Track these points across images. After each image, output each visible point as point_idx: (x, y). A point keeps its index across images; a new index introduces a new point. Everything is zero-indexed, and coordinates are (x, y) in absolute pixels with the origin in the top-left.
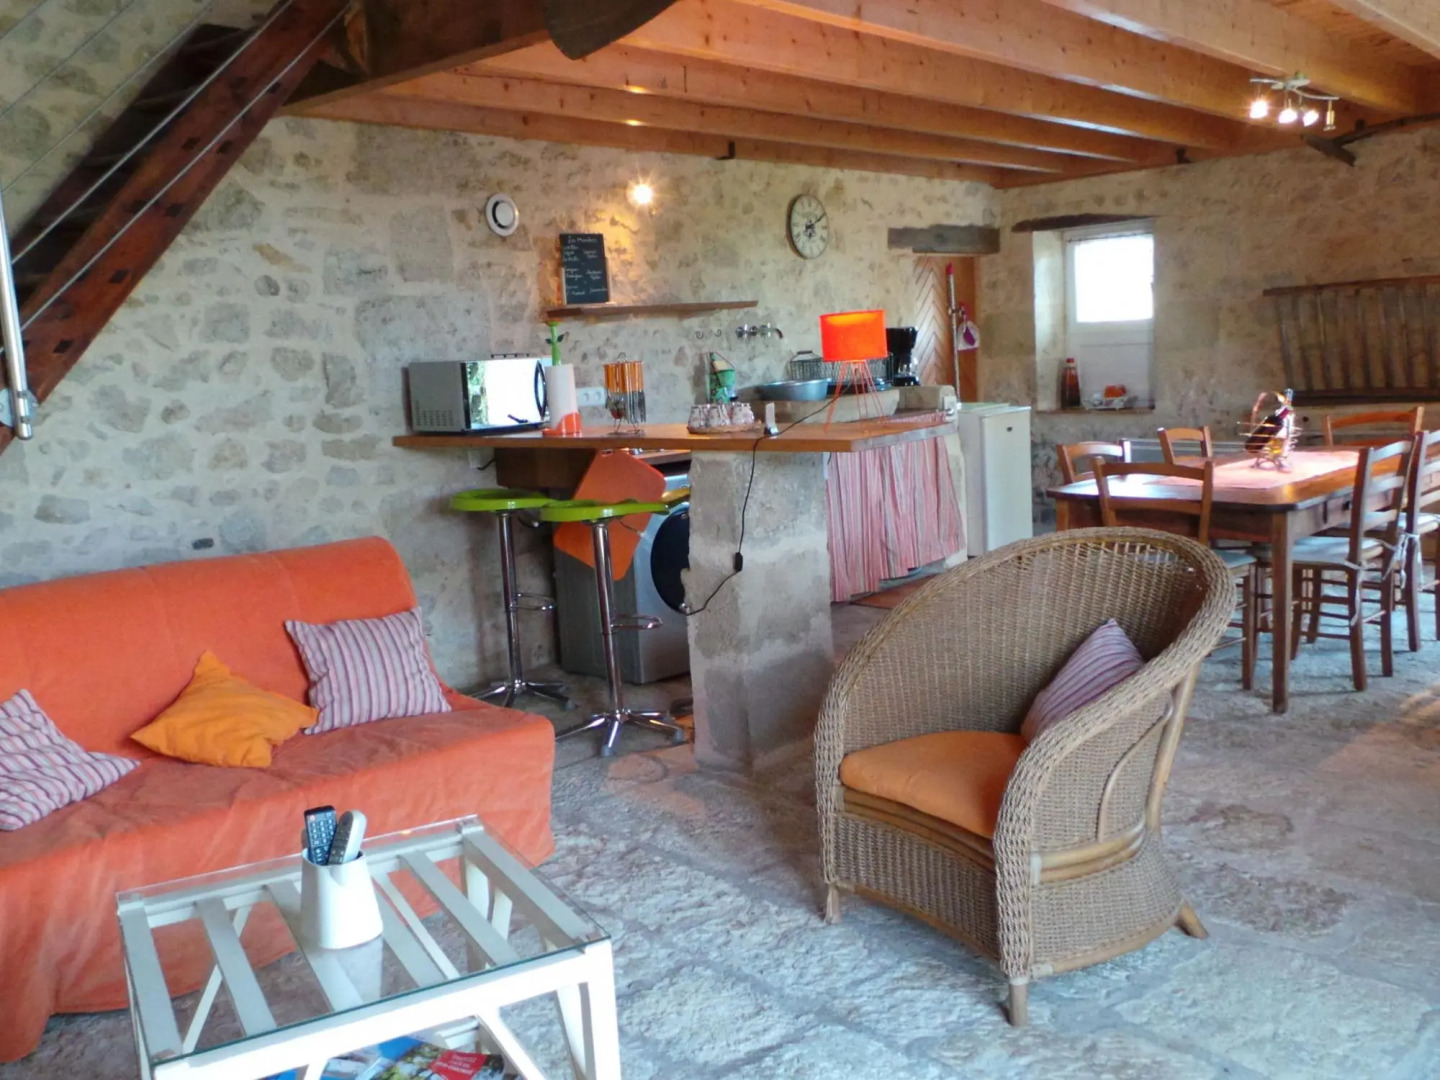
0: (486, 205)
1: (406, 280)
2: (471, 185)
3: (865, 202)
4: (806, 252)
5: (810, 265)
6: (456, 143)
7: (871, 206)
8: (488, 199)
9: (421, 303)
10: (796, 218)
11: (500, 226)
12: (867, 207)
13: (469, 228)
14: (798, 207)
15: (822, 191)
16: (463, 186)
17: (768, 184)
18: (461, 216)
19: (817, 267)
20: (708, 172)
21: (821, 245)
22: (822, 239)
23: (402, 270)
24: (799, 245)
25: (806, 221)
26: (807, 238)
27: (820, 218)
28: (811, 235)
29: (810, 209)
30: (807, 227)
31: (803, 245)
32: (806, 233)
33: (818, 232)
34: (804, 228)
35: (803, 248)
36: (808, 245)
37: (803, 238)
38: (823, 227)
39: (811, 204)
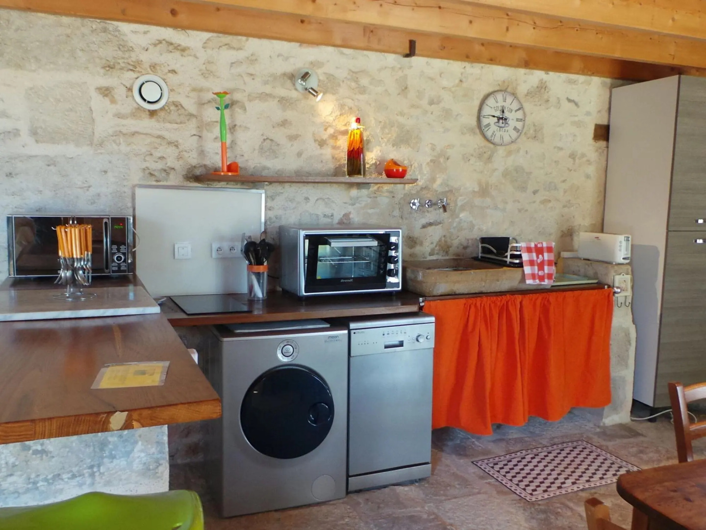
0: (133, 83)
1: (37, 141)
2: (118, 67)
3: (569, 100)
4: (497, 140)
5: (501, 151)
6: (105, 30)
7: (576, 104)
8: (137, 78)
9: (51, 162)
10: (487, 111)
11: (149, 102)
12: (572, 105)
13: (113, 101)
14: (491, 101)
15: (522, 89)
16: (109, 67)
17: (461, 81)
18: (106, 92)
19: (509, 153)
20: (393, 68)
21: (514, 134)
22: (515, 129)
23: (34, 133)
24: (489, 134)
25: (498, 114)
26: (499, 128)
27: (516, 111)
28: (503, 125)
29: (504, 104)
30: (499, 119)
31: (493, 134)
32: (497, 124)
33: (512, 123)
34: (496, 119)
35: (492, 136)
36: (498, 134)
37: (493, 128)
38: (518, 120)
39: (505, 99)
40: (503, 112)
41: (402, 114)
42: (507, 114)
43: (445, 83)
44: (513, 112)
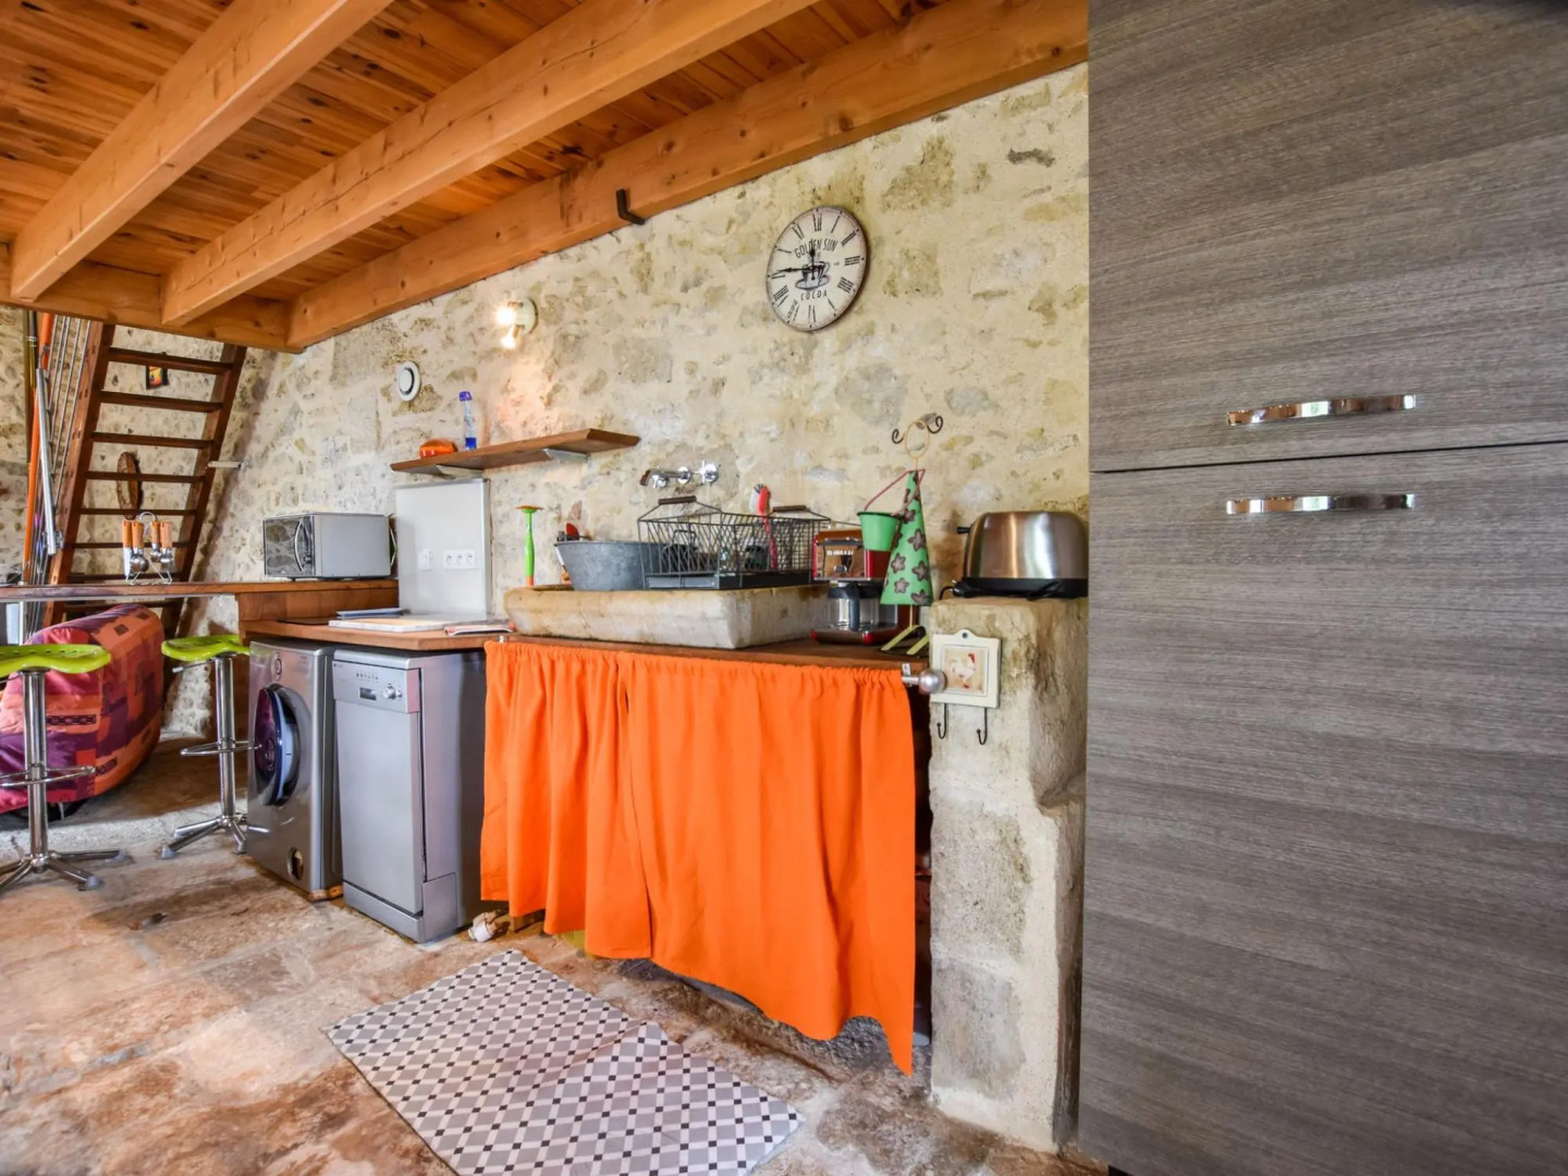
2: (391, 361)
11: (405, 393)
16: (386, 364)
18: (385, 391)
21: (840, 297)
22: (843, 283)
24: (784, 310)
25: (805, 261)
26: (805, 292)
27: (844, 243)
28: (815, 283)
29: (817, 236)
30: (806, 271)
31: (793, 307)
32: (803, 284)
33: (835, 273)
34: (799, 275)
35: (790, 313)
36: (803, 306)
37: (795, 294)
38: (848, 262)
39: (820, 224)
40: (812, 253)
41: (641, 323)
42: (824, 255)
43: (709, 240)
44: (839, 245)
